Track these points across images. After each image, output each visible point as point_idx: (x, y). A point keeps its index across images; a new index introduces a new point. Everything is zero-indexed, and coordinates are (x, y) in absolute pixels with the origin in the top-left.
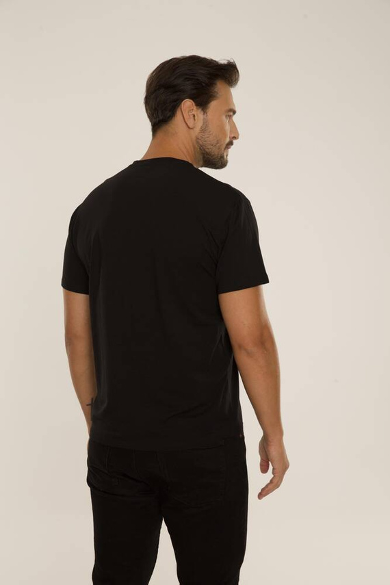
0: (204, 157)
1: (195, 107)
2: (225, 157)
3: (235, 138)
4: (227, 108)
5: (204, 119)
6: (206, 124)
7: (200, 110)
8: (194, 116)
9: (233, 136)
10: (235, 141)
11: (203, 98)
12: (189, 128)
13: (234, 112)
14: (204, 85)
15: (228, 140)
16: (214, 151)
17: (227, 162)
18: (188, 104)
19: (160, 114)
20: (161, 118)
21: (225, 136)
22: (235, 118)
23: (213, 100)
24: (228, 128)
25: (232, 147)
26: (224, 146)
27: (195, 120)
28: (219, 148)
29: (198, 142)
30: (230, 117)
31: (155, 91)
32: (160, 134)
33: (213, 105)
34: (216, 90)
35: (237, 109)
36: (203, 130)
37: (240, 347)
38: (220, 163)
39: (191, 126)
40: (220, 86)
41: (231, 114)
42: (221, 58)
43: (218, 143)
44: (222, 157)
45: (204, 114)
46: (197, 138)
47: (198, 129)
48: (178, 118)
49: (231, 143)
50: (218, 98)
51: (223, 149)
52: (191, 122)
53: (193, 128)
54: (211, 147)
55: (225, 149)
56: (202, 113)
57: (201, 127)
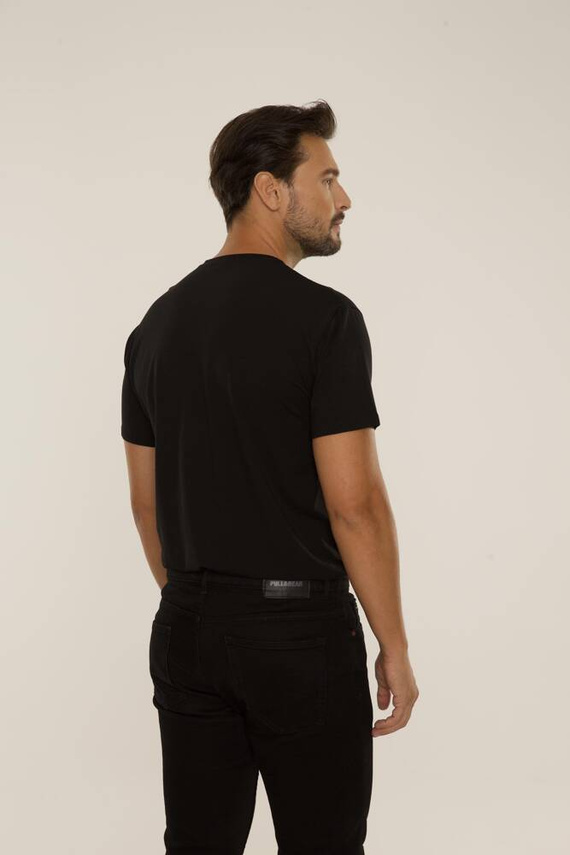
0: (301, 244)
1: (274, 181)
2: (334, 236)
3: (345, 207)
4: (324, 169)
5: (290, 193)
6: (294, 199)
7: (282, 183)
8: (276, 193)
9: (341, 205)
10: (346, 212)
11: (283, 168)
12: (271, 210)
13: (336, 173)
15: (333, 213)
16: (315, 234)
17: (340, 242)
18: (263, 179)
19: (229, 198)
20: (232, 203)
21: (328, 210)
22: (341, 180)
23: (298, 165)
24: (328, 194)
25: (344, 220)
26: (328, 224)
27: (278, 198)
29: (287, 228)
30: (330, 181)
32: (235, 224)
33: (301, 171)
34: (300, 150)
35: (340, 168)
36: (292, 209)
39: (273, 206)
40: (307, 143)
41: (331, 176)
42: (303, 100)
44: (329, 239)
45: (289, 186)
46: (286, 222)
47: (284, 210)
48: (254, 202)
49: (341, 216)
50: (306, 160)
51: (327, 229)
52: (272, 203)
53: (277, 210)
54: (308, 230)
55: (331, 228)
56: (286, 186)
57: (289, 206)
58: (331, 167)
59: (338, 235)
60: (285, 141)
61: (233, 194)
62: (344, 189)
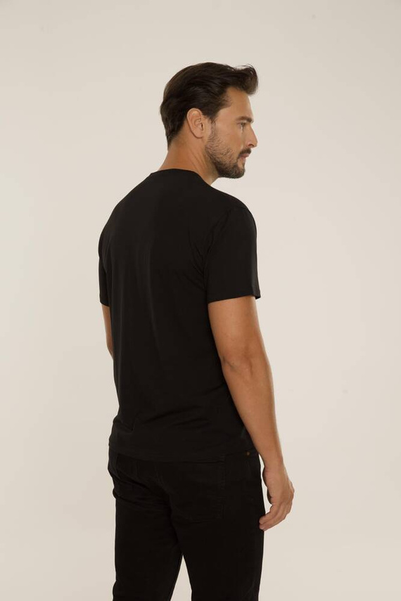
0: (216, 167)
1: (202, 117)
2: (240, 166)
3: (253, 146)
4: (243, 115)
5: (212, 128)
7: (208, 119)
8: (202, 125)
9: (249, 143)
10: (252, 149)
11: (211, 107)
12: (195, 137)
13: (250, 120)
15: (243, 148)
16: (226, 160)
17: (244, 170)
21: (238, 145)
22: (253, 125)
23: (222, 108)
25: (250, 155)
26: (236, 155)
27: (203, 130)
28: (230, 158)
29: (208, 152)
30: (244, 125)
33: (223, 113)
34: (225, 98)
36: (212, 139)
38: (234, 172)
39: (198, 134)
40: (232, 94)
41: (245, 121)
43: (228, 152)
44: (236, 166)
45: (212, 123)
46: (206, 148)
47: (206, 139)
48: (185, 129)
49: (249, 151)
50: (229, 106)
51: (235, 158)
52: (197, 132)
53: (201, 138)
54: (221, 156)
55: (238, 158)
56: (210, 121)
57: (210, 136)
58: (247, 116)
59: (244, 165)
60: (216, 89)
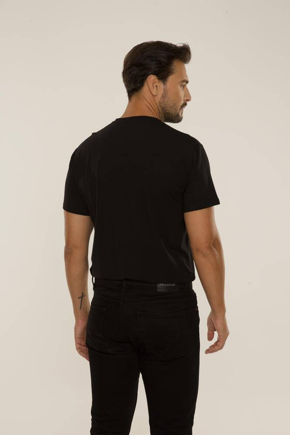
0: (165, 116)
1: (157, 80)
2: (180, 115)
3: (188, 100)
4: (182, 80)
5: (164, 89)
6: (165, 91)
7: (161, 82)
8: (157, 86)
9: (186, 99)
10: (188, 103)
11: (163, 73)
12: (153, 96)
13: (187, 82)
14: (164, 64)
15: (182, 102)
16: (173, 111)
17: (182, 117)
18: (152, 78)
19: (132, 85)
20: (133, 87)
21: (180, 100)
22: (188, 86)
23: (169, 75)
24: (182, 93)
26: (179, 108)
27: (157, 89)
28: (175, 109)
29: (160, 106)
30: (184, 86)
31: (129, 68)
32: (134, 98)
33: (171, 79)
34: (173, 67)
35: (189, 80)
36: (164, 97)
37: (198, 250)
38: (177, 119)
39: (154, 94)
40: (176, 64)
41: (184, 83)
42: (177, 42)
43: (174, 106)
44: (178, 115)
45: (164, 85)
46: (160, 103)
47: (160, 96)
48: (145, 89)
49: (185, 104)
50: (175, 73)
51: (178, 110)
52: (154, 92)
53: (156, 96)
54: (170, 108)
55: (180, 109)
56: (163, 84)
57: (162, 95)
58: (186, 79)
59: (182, 114)
60: (165, 60)
61: (134, 84)
62: (189, 91)
